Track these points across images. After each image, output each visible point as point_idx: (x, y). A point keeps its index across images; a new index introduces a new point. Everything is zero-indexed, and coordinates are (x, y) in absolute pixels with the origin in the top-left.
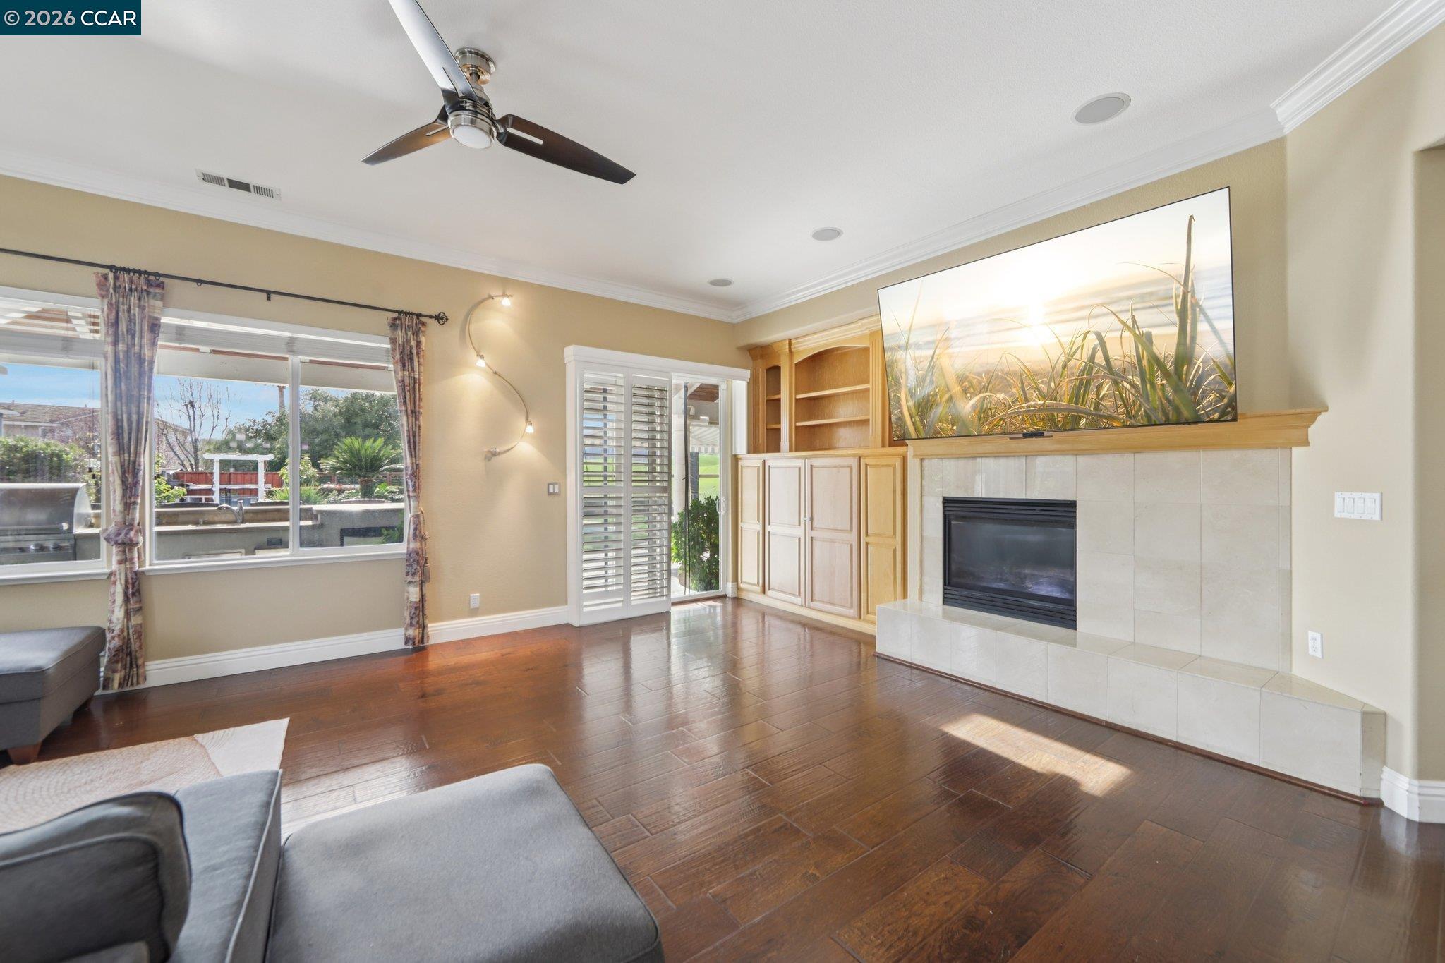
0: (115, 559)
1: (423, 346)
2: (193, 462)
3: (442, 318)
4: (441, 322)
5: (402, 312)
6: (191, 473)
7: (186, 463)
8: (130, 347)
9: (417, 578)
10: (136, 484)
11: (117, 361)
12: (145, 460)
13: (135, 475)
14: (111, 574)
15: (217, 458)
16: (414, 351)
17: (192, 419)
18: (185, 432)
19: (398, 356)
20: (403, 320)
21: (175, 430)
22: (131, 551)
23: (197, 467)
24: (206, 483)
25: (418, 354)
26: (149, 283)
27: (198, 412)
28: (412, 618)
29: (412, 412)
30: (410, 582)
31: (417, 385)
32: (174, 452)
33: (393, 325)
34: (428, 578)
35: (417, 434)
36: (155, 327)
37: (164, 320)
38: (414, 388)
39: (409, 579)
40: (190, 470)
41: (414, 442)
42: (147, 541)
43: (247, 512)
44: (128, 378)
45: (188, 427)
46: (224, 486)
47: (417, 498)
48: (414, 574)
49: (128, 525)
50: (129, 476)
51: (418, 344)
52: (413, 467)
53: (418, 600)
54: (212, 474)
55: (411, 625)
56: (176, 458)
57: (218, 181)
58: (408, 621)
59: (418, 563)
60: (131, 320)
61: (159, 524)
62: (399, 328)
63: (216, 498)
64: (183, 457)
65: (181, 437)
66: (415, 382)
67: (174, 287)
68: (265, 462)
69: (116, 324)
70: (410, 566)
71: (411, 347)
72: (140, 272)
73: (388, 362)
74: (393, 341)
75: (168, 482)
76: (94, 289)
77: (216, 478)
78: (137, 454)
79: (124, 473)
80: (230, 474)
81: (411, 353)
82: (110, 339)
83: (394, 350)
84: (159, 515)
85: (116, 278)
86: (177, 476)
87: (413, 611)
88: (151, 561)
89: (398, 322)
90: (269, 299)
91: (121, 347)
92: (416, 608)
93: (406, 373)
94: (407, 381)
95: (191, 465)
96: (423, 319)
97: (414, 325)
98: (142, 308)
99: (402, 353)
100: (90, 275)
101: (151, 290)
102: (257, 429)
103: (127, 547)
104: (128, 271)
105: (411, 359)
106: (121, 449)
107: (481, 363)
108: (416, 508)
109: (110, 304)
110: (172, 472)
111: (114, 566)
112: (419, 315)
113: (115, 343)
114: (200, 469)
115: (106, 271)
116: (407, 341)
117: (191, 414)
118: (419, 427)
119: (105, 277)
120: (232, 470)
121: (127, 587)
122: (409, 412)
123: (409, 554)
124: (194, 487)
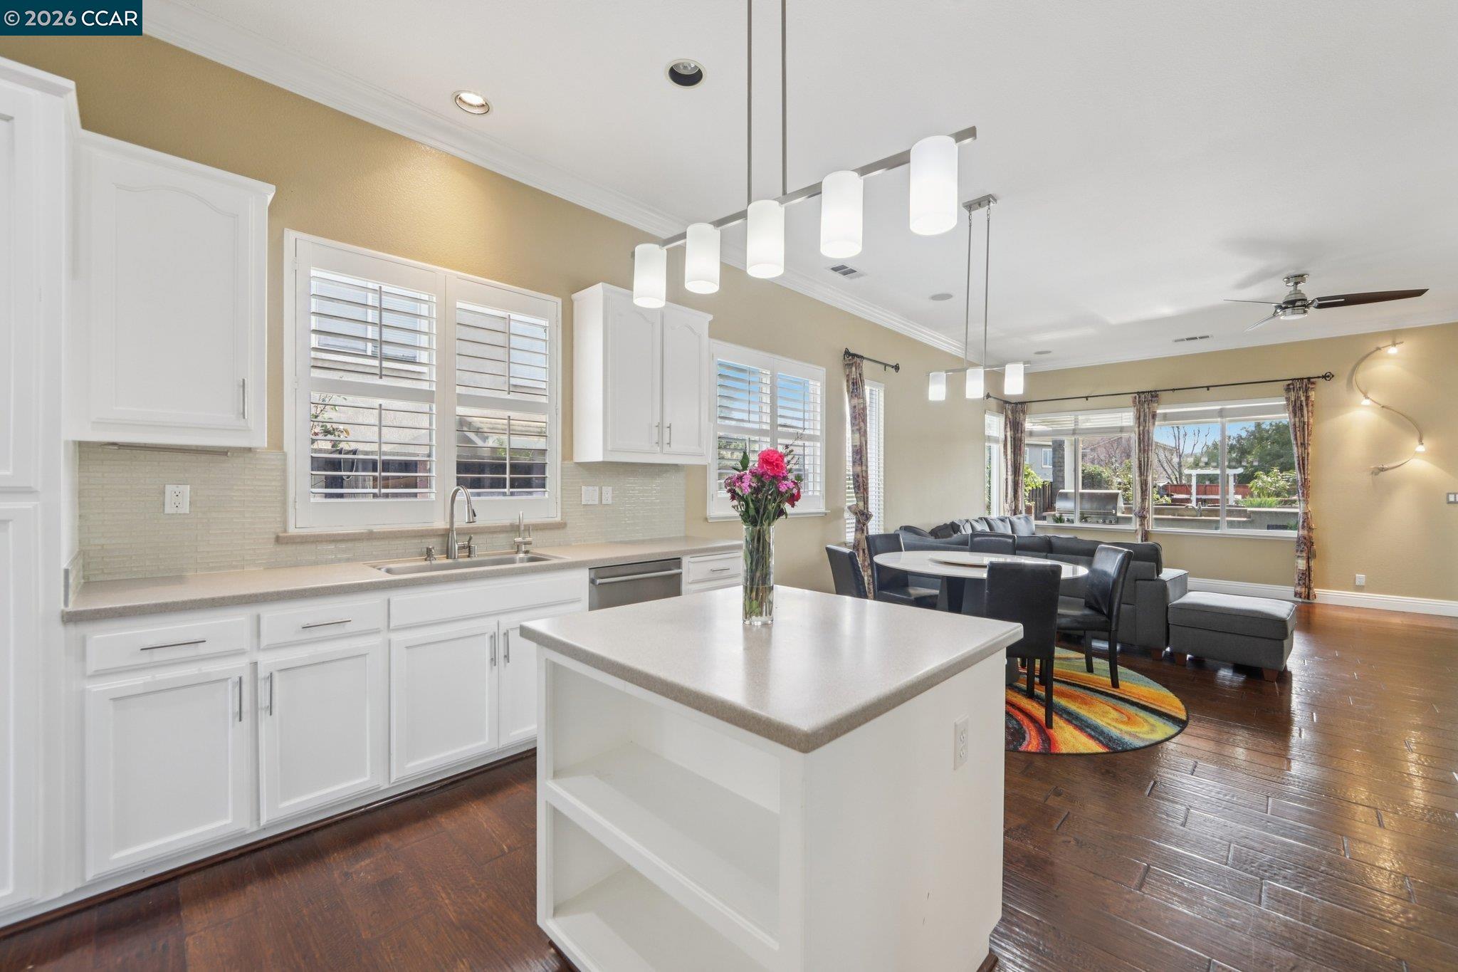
0: (1138, 524)
1: (1312, 398)
2: (1178, 476)
3: (1328, 376)
4: (1328, 379)
5: (1295, 379)
6: (1175, 485)
7: (1173, 478)
8: (1144, 427)
9: (1304, 554)
10: (1146, 490)
11: (1139, 435)
12: (1150, 479)
13: (1146, 486)
14: (1136, 531)
15: (1194, 472)
16: (1304, 404)
17: (1177, 437)
18: (1171, 450)
19: (1291, 409)
20: (1295, 385)
21: (1165, 449)
22: (1144, 521)
23: (1181, 481)
24: (1187, 494)
25: (1307, 405)
26: (1152, 396)
27: (1182, 433)
28: (1299, 580)
29: (1301, 444)
30: (1299, 557)
31: (1306, 426)
32: (1164, 468)
33: (1288, 389)
34: (1315, 556)
35: (1306, 459)
36: (1154, 416)
37: (1159, 411)
38: (1304, 428)
39: (1299, 554)
40: (1175, 483)
41: (1303, 464)
42: (1151, 516)
43: (1204, 510)
44: (1144, 442)
45: (1174, 446)
46: (1199, 497)
47: (1306, 502)
48: (1302, 551)
49: (1143, 508)
50: (1144, 486)
51: (1307, 398)
52: (1302, 481)
53: (1305, 569)
54: (1190, 486)
55: (1299, 584)
56: (1164, 473)
57: (1183, 340)
58: (1297, 582)
59: (1305, 544)
60: (1145, 415)
61: (1155, 514)
62: (1292, 390)
63: (1193, 504)
64: (1170, 472)
65: (1168, 454)
66: (1304, 424)
67: (1163, 396)
68: (1235, 475)
69: (1139, 418)
70: (1299, 545)
71: (1301, 401)
72: (1148, 392)
73: (1285, 413)
74: (1288, 399)
75: (1158, 493)
76: (1132, 404)
77: (1194, 490)
78: (1147, 476)
79: (1142, 484)
80: (1206, 486)
81: (1301, 405)
82: (1137, 425)
83: (1288, 405)
84: (1156, 509)
85: (1139, 397)
86: (1165, 488)
87: (1300, 575)
88: (1152, 527)
89: (1291, 387)
90: (1208, 390)
91: (1141, 428)
92: (1302, 573)
93: (1297, 420)
94: (1297, 425)
95: (1176, 478)
96: (1312, 380)
97: (1304, 386)
98: (1149, 408)
99: (1294, 406)
100: (1129, 398)
101: (1153, 399)
102: (1231, 444)
103: (1143, 518)
104: (1143, 392)
105: (1301, 409)
106: (1141, 474)
107: (1366, 402)
108: (1304, 508)
109: (1137, 409)
110: (1161, 485)
111: (1138, 527)
112: (1309, 379)
113: (1139, 427)
114: (1184, 482)
115: (1134, 395)
116: (1299, 397)
117: (1177, 435)
118: (1308, 454)
119: (1135, 398)
120: (1207, 483)
121: (1142, 537)
122: (1299, 444)
123: (1299, 538)
124: (1176, 496)
